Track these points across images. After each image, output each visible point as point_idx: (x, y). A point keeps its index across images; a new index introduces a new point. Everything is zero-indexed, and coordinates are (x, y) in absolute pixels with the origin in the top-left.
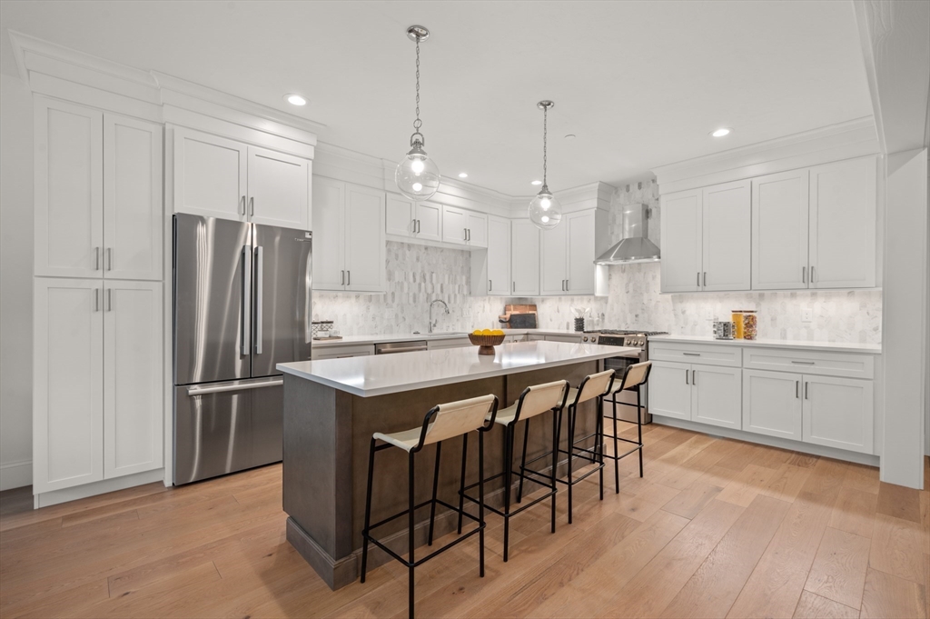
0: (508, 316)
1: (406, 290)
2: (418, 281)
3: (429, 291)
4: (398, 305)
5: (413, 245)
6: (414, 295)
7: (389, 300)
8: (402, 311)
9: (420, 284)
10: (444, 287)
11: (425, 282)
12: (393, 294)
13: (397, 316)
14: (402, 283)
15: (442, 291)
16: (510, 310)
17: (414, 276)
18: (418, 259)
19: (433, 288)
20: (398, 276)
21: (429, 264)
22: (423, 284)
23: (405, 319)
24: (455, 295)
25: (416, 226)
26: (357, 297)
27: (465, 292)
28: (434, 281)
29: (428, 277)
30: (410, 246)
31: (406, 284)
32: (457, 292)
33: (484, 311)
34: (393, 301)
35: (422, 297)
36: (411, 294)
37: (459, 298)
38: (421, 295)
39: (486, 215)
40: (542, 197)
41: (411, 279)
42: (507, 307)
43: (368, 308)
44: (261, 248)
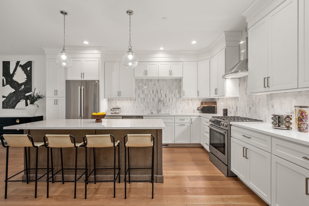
0: (202, 107)
1: (149, 97)
3: (160, 97)
4: (146, 102)
5: (152, 79)
6: (153, 99)
7: (143, 101)
8: (148, 105)
9: (155, 94)
10: (167, 95)
11: (158, 93)
12: (144, 98)
13: (145, 106)
14: (148, 94)
15: (166, 96)
17: (153, 91)
18: (154, 85)
19: (162, 96)
20: (146, 92)
21: (159, 86)
22: (157, 94)
23: (149, 108)
24: (172, 98)
25: (146, 73)
26: (131, 100)
27: (178, 97)
28: (162, 93)
29: (159, 92)
30: (151, 80)
31: (149, 95)
32: (173, 97)
33: (188, 105)
34: (144, 101)
35: (156, 100)
36: (152, 98)
37: (174, 99)
38: (156, 98)
39: (182, 62)
40: (128, 54)
41: (152, 92)
42: (202, 103)
43: (134, 104)
44: (82, 87)
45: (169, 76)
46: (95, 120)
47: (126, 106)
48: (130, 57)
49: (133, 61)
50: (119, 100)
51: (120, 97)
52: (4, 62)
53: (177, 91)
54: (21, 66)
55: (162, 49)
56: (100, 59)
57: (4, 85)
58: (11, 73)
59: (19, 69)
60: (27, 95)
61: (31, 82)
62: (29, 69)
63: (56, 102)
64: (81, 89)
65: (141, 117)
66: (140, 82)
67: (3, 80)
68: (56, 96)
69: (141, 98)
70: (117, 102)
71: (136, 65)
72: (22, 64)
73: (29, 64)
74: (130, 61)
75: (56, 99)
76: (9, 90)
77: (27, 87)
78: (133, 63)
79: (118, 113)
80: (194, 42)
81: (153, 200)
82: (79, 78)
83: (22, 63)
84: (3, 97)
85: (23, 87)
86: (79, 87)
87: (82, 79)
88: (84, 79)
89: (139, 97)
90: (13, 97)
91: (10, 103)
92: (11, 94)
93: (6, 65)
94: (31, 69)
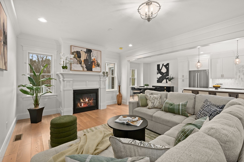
43: (235, 82)
47: (227, 83)
48: (237, 60)
49: (239, 62)
51: (223, 78)
52: (158, 65)
54: (164, 66)
56: (209, 59)
57: (157, 74)
58: (160, 69)
59: (164, 67)
60: (167, 77)
61: (169, 72)
62: (167, 66)
63: (183, 81)
64: (198, 75)
66: (241, 67)
67: (157, 72)
69: (242, 78)
72: (165, 65)
73: (168, 64)
75: (183, 79)
76: (160, 75)
77: (167, 74)
82: (196, 69)
83: (165, 64)
84: (157, 78)
85: (165, 74)
87: (198, 70)
89: (239, 77)
90: (161, 78)
91: (160, 81)
92: (160, 77)
93: (158, 66)
94: (168, 66)
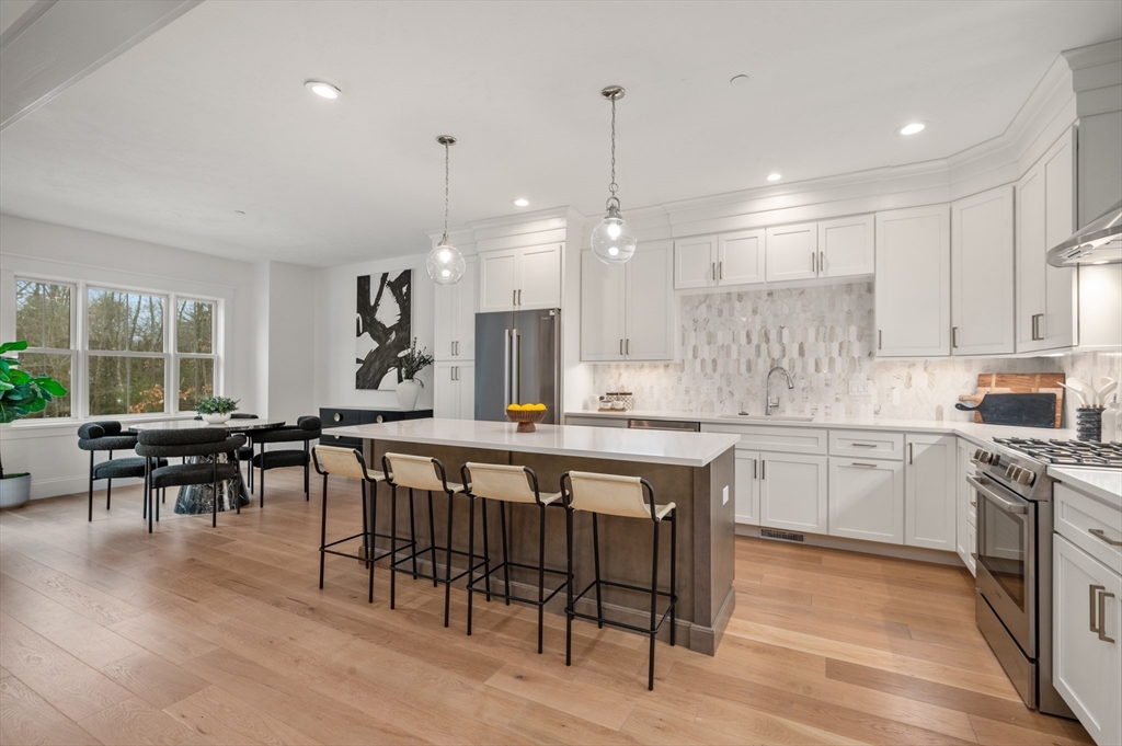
0: (981, 397)
1: (734, 355)
2: (755, 341)
3: (776, 354)
4: (722, 376)
5: (747, 293)
6: (749, 362)
7: (709, 369)
8: (729, 383)
9: (758, 347)
10: (806, 347)
11: (768, 341)
12: (714, 361)
13: (720, 390)
14: (729, 346)
15: (802, 352)
16: (989, 385)
17: (748, 336)
18: (755, 312)
19: (784, 350)
20: (722, 338)
21: (776, 316)
22: (764, 346)
23: (732, 394)
24: (832, 360)
25: (716, 271)
26: (667, 366)
27: (857, 354)
28: (786, 340)
29: (773, 335)
30: (740, 297)
31: (734, 348)
32: (835, 353)
33: (909, 385)
34: (715, 370)
35: (763, 365)
36: (743, 360)
37: (839, 364)
38: (761, 361)
39: (872, 216)
40: (608, 223)
41: (743, 340)
42: (982, 381)
43: (680, 379)
44: (515, 331)
45: (813, 275)
46: (515, 425)
47: (652, 387)
48: (614, 231)
49: (621, 243)
50: (627, 367)
51: (628, 358)
52: (359, 278)
53: (853, 330)
54: (390, 284)
55: (774, 177)
56: (563, 244)
57: (359, 334)
58: (372, 304)
59: (387, 291)
60: (401, 355)
61: (409, 322)
62: (404, 289)
63: (455, 374)
64: (511, 338)
65: (694, 426)
66: (700, 303)
67: (358, 322)
68: (454, 357)
69: (703, 361)
70: (620, 374)
71: (632, 254)
72: (392, 280)
73: (406, 277)
74: (614, 244)
75: (454, 364)
76: (369, 344)
77: (401, 334)
78: (621, 250)
79: (623, 410)
80: (913, 129)
81: (651, 693)
82: (508, 307)
83: (392, 278)
84: (358, 361)
85: (393, 336)
86: (507, 331)
87: (516, 309)
88: (522, 309)
89: (695, 357)
90: (375, 360)
91: (368, 377)
92: (371, 354)
93: (363, 282)
94: (409, 289)
